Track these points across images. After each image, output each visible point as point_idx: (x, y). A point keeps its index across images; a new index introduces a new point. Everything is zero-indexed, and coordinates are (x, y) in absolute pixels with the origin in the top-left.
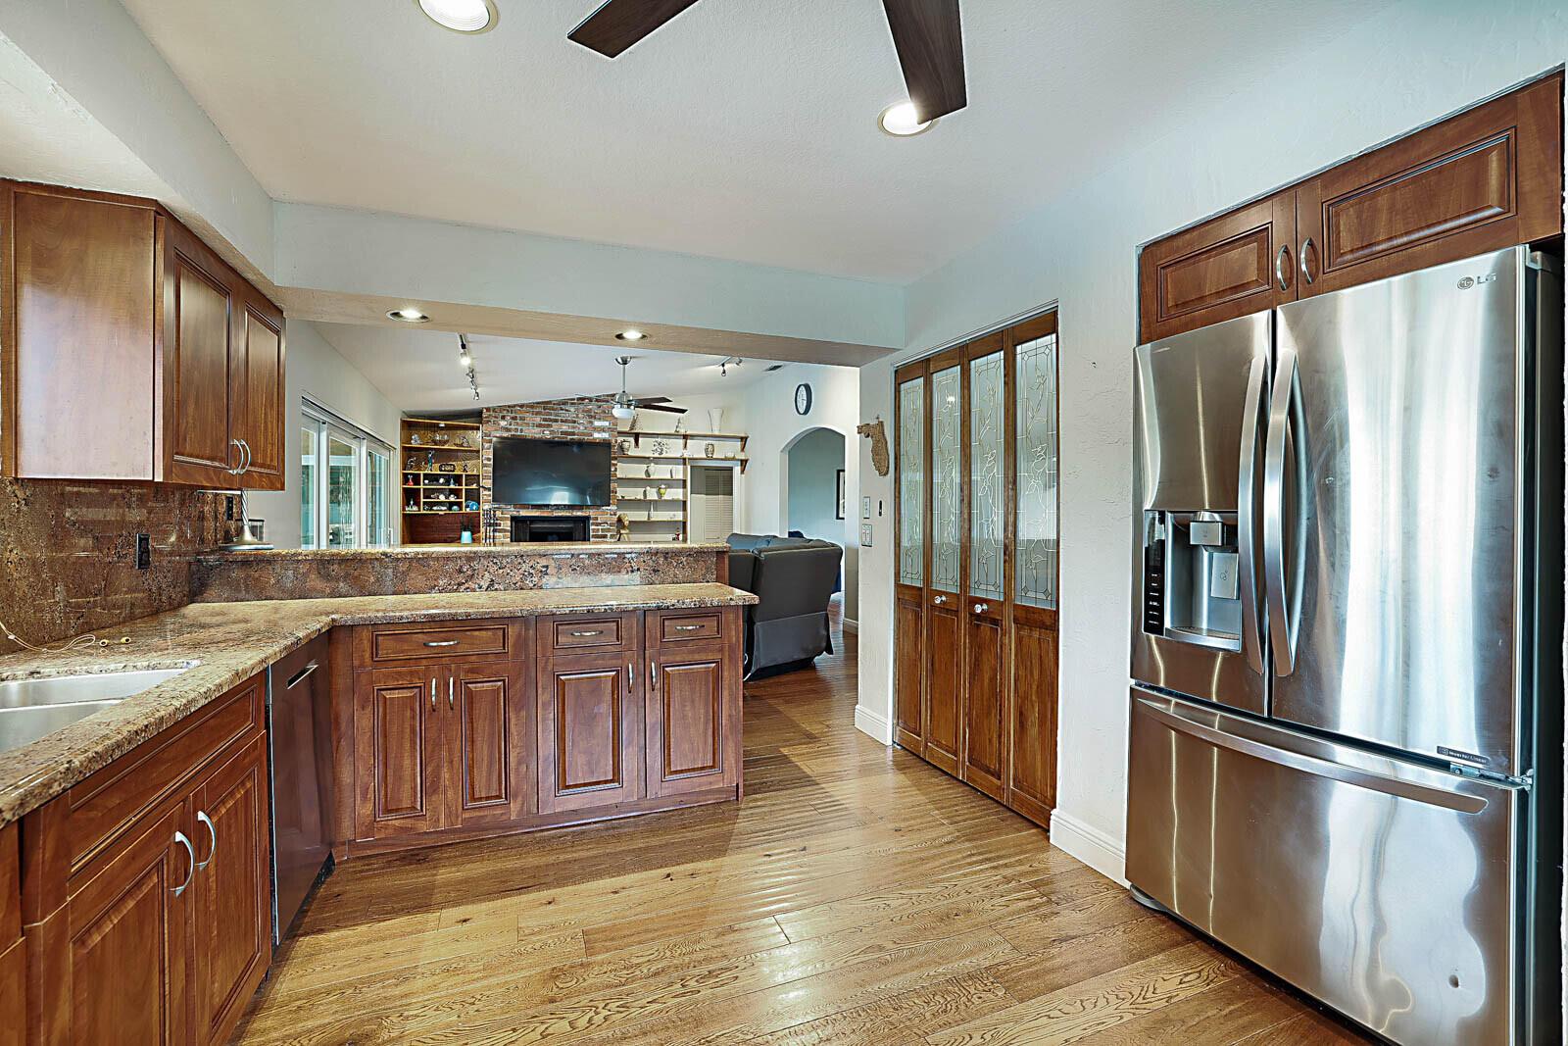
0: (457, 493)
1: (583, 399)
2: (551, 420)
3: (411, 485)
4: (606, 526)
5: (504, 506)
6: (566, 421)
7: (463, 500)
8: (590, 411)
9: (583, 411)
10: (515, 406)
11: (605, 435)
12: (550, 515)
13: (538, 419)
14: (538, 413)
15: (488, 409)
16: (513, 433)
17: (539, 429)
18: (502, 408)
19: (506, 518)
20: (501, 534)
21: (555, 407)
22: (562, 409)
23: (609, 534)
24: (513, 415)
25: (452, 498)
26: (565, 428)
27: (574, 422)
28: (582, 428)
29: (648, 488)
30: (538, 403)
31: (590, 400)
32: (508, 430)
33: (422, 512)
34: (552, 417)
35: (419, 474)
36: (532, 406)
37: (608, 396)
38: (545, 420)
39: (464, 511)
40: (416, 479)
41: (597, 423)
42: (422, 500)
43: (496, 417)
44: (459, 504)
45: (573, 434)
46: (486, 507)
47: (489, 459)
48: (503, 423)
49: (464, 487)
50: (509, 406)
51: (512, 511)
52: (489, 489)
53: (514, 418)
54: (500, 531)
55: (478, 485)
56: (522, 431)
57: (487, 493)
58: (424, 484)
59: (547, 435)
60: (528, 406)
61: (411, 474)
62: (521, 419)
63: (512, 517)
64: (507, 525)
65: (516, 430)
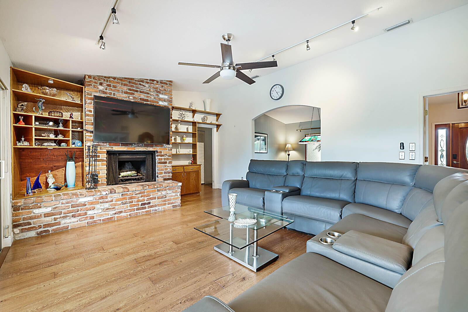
0: (64, 133)
1: (153, 81)
2: (134, 90)
3: (22, 124)
4: (167, 157)
5: (102, 144)
6: (143, 92)
7: (70, 138)
8: (157, 88)
9: (153, 88)
10: (109, 78)
11: (166, 104)
12: (133, 150)
13: (125, 88)
14: (125, 85)
15: (90, 77)
16: (108, 95)
17: (126, 95)
18: (100, 77)
19: (103, 152)
20: (100, 163)
21: (136, 82)
22: (140, 85)
23: (168, 161)
24: (108, 83)
25: (60, 137)
26: (143, 96)
27: (148, 94)
28: (152, 98)
29: (177, 137)
30: (126, 78)
31: (157, 82)
32: (104, 93)
33: (34, 146)
34: (134, 89)
35: (31, 116)
36: (121, 79)
37: (167, 81)
38: (130, 90)
39: (71, 147)
40: (27, 119)
41: (161, 96)
42: (34, 137)
43: (95, 83)
44: (67, 142)
45: (147, 101)
46: (89, 144)
47: (90, 111)
48: (101, 88)
49: (71, 129)
50: (105, 77)
51: (108, 147)
52: (92, 132)
53: (109, 85)
54: (99, 161)
55: (82, 128)
56: (114, 94)
57: (89, 134)
58: (35, 125)
59: (131, 99)
60: (118, 79)
61: (22, 115)
62: (114, 87)
63: (108, 152)
64: (104, 156)
65: (110, 93)
